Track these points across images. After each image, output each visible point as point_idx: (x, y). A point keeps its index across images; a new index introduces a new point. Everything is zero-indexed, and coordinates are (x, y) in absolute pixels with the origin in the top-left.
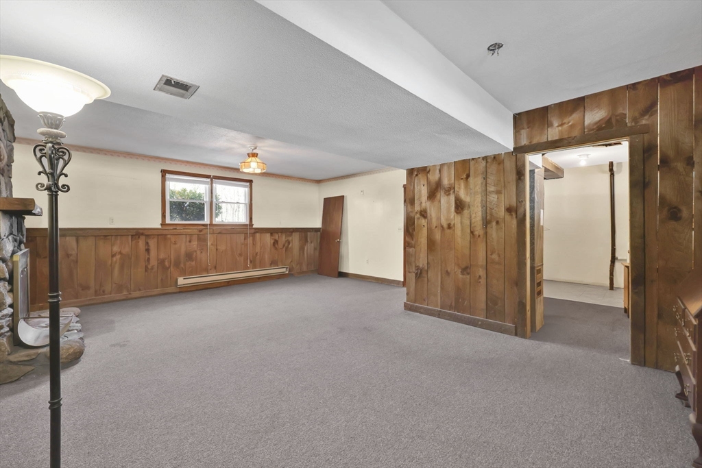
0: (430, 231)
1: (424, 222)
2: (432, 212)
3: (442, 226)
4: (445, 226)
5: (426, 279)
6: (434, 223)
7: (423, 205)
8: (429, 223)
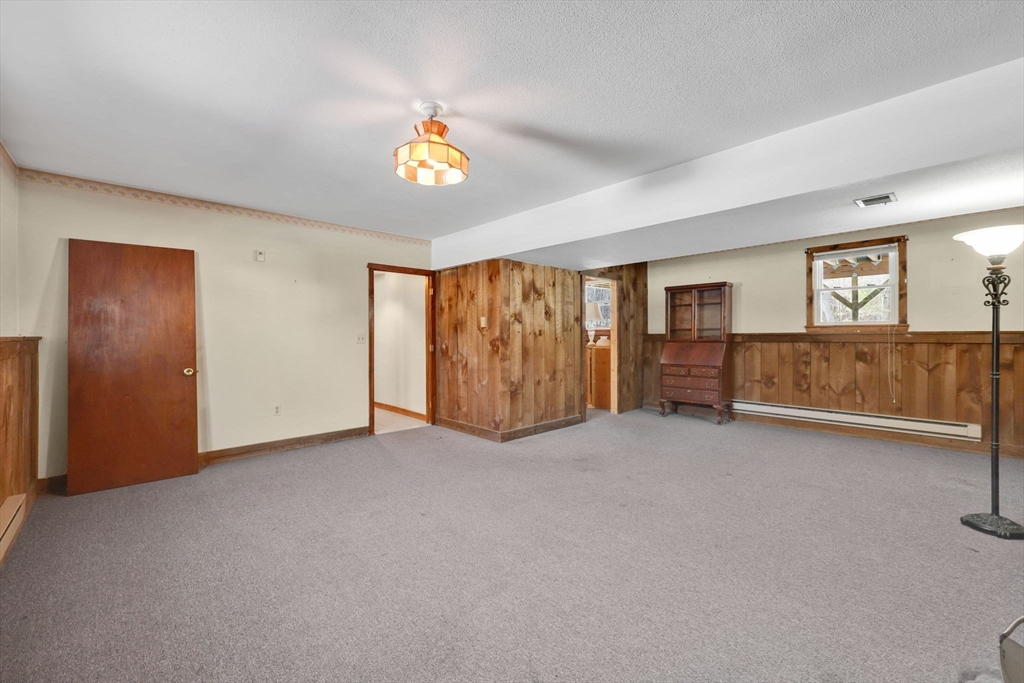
0: (524, 337)
1: (517, 327)
2: (527, 318)
3: (535, 334)
4: (538, 333)
5: (520, 396)
6: (528, 331)
7: (518, 307)
8: (524, 329)
